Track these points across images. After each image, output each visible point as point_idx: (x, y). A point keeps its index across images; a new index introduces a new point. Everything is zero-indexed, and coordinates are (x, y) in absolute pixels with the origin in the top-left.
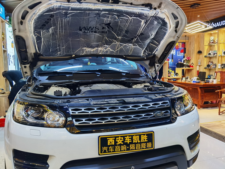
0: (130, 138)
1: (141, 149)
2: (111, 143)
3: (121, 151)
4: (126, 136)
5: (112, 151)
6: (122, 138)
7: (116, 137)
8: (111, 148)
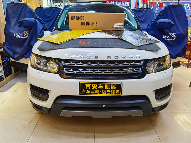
0: (102, 86)
1: (110, 94)
2: (88, 87)
3: (95, 93)
4: (100, 84)
5: (88, 93)
6: (97, 85)
7: (92, 84)
8: (88, 91)
